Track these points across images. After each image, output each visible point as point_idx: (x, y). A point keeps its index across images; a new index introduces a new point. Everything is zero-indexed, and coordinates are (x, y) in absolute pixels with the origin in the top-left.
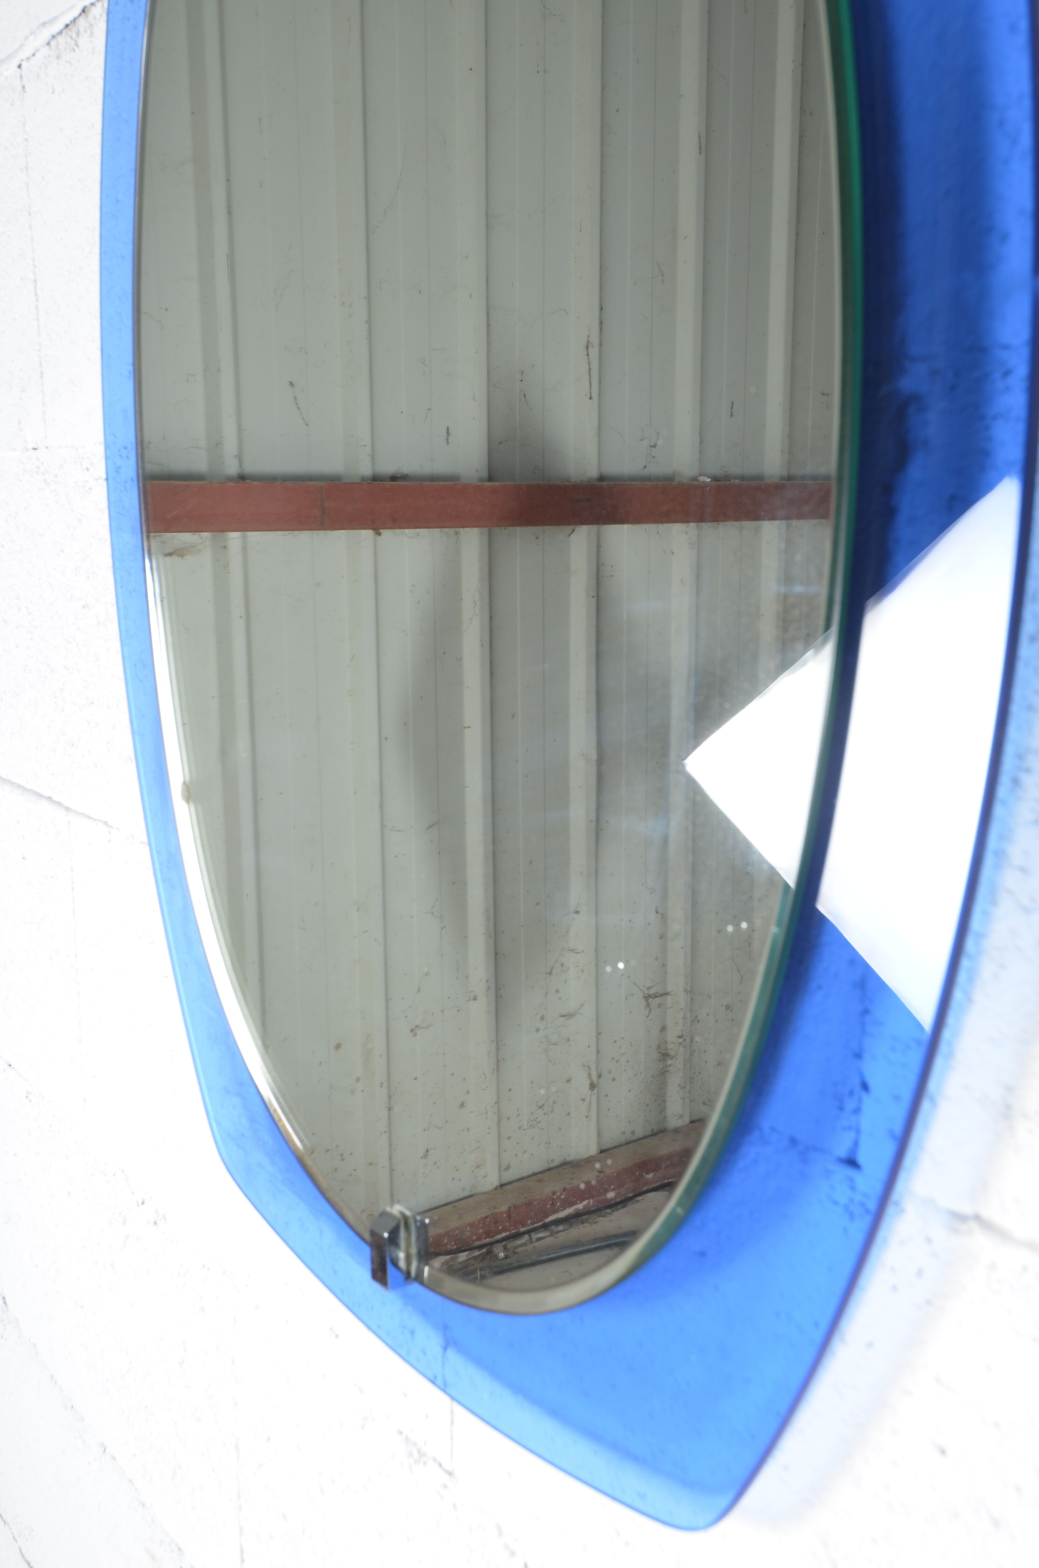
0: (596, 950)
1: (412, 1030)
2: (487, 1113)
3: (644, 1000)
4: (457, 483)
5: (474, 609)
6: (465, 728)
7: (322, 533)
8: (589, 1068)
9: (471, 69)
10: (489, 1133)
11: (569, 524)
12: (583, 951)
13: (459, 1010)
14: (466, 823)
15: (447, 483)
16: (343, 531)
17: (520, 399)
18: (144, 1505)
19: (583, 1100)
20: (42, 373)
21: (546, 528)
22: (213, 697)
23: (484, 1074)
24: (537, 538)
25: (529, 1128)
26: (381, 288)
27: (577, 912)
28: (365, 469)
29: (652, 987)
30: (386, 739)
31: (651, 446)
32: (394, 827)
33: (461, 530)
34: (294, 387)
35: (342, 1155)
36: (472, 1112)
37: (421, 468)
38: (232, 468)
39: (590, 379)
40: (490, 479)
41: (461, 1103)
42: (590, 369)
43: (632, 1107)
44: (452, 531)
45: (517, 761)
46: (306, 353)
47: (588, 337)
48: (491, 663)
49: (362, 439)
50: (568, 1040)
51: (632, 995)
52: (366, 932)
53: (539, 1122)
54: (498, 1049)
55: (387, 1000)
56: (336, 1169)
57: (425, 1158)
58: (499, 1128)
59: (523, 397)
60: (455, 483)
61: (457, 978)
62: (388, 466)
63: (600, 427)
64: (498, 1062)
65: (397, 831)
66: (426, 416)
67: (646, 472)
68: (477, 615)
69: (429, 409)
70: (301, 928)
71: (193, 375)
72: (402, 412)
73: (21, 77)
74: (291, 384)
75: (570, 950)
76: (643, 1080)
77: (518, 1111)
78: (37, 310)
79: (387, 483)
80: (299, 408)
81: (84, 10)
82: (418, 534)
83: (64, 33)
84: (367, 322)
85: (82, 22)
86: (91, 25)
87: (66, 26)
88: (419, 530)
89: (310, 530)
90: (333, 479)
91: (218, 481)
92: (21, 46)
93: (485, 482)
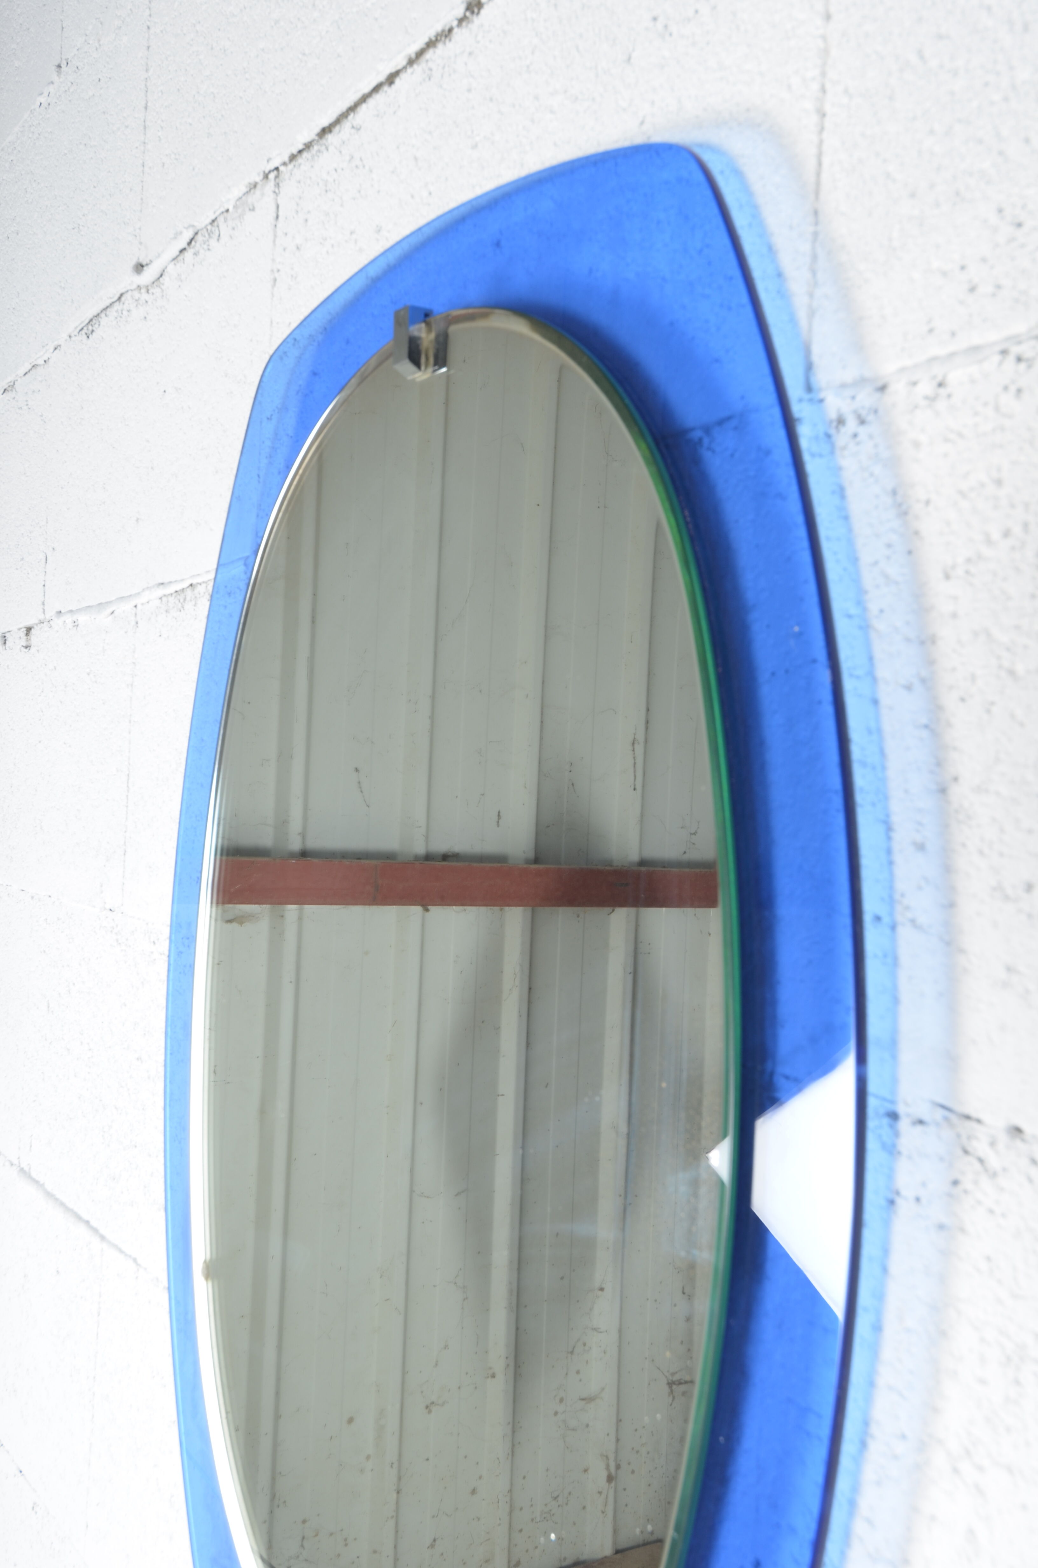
0: (620, 1331)
1: (427, 1407)
2: (498, 1502)
3: (668, 1386)
4: (505, 865)
5: (514, 981)
6: (499, 1095)
7: (375, 907)
8: (607, 1457)
9: (538, 505)
10: (499, 1525)
11: (609, 906)
12: (606, 1331)
13: (476, 1388)
14: (494, 1191)
15: (495, 865)
16: (394, 907)
17: (568, 788)
19: (600, 1493)
20: (125, 851)
21: (587, 909)
22: (258, 1057)
23: (498, 1458)
24: (578, 916)
25: (543, 1521)
26: (445, 688)
27: (602, 1289)
28: (420, 848)
29: (676, 1373)
30: (421, 1104)
31: (691, 834)
32: (422, 1193)
33: (507, 908)
34: (359, 772)
35: (346, 1540)
36: (484, 1500)
37: (472, 848)
38: (295, 845)
39: (635, 772)
40: (536, 860)
41: (473, 1488)
42: (635, 763)
43: (651, 1504)
44: (496, 908)
45: (549, 1130)
47: (635, 735)
48: (528, 1033)
49: (418, 821)
50: (587, 1426)
51: (655, 1380)
52: (387, 1300)
53: (553, 1515)
54: (514, 1432)
55: (404, 1373)
56: (339, 1555)
57: (432, 1548)
58: (511, 1518)
59: (572, 786)
60: (503, 865)
61: (476, 1353)
62: (441, 846)
63: (642, 815)
64: (513, 1445)
65: (425, 1197)
66: (480, 801)
67: (686, 857)
68: (517, 986)
69: (483, 795)
70: (323, 1293)
71: (268, 760)
72: (457, 797)
73: (136, 614)
74: (357, 770)
75: (592, 1329)
76: (664, 1474)
77: (531, 1501)
78: (127, 799)
79: (438, 863)
80: (362, 792)
81: (191, 585)
82: (465, 910)
83: (174, 595)
84: (430, 717)
85: (189, 592)
86: (196, 597)
87: (176, 592)
88: (465, 907)
89: (363, 905)
90: (388, 857)
91: (281, 857)
92: (139, 593)
93: (531, 864)
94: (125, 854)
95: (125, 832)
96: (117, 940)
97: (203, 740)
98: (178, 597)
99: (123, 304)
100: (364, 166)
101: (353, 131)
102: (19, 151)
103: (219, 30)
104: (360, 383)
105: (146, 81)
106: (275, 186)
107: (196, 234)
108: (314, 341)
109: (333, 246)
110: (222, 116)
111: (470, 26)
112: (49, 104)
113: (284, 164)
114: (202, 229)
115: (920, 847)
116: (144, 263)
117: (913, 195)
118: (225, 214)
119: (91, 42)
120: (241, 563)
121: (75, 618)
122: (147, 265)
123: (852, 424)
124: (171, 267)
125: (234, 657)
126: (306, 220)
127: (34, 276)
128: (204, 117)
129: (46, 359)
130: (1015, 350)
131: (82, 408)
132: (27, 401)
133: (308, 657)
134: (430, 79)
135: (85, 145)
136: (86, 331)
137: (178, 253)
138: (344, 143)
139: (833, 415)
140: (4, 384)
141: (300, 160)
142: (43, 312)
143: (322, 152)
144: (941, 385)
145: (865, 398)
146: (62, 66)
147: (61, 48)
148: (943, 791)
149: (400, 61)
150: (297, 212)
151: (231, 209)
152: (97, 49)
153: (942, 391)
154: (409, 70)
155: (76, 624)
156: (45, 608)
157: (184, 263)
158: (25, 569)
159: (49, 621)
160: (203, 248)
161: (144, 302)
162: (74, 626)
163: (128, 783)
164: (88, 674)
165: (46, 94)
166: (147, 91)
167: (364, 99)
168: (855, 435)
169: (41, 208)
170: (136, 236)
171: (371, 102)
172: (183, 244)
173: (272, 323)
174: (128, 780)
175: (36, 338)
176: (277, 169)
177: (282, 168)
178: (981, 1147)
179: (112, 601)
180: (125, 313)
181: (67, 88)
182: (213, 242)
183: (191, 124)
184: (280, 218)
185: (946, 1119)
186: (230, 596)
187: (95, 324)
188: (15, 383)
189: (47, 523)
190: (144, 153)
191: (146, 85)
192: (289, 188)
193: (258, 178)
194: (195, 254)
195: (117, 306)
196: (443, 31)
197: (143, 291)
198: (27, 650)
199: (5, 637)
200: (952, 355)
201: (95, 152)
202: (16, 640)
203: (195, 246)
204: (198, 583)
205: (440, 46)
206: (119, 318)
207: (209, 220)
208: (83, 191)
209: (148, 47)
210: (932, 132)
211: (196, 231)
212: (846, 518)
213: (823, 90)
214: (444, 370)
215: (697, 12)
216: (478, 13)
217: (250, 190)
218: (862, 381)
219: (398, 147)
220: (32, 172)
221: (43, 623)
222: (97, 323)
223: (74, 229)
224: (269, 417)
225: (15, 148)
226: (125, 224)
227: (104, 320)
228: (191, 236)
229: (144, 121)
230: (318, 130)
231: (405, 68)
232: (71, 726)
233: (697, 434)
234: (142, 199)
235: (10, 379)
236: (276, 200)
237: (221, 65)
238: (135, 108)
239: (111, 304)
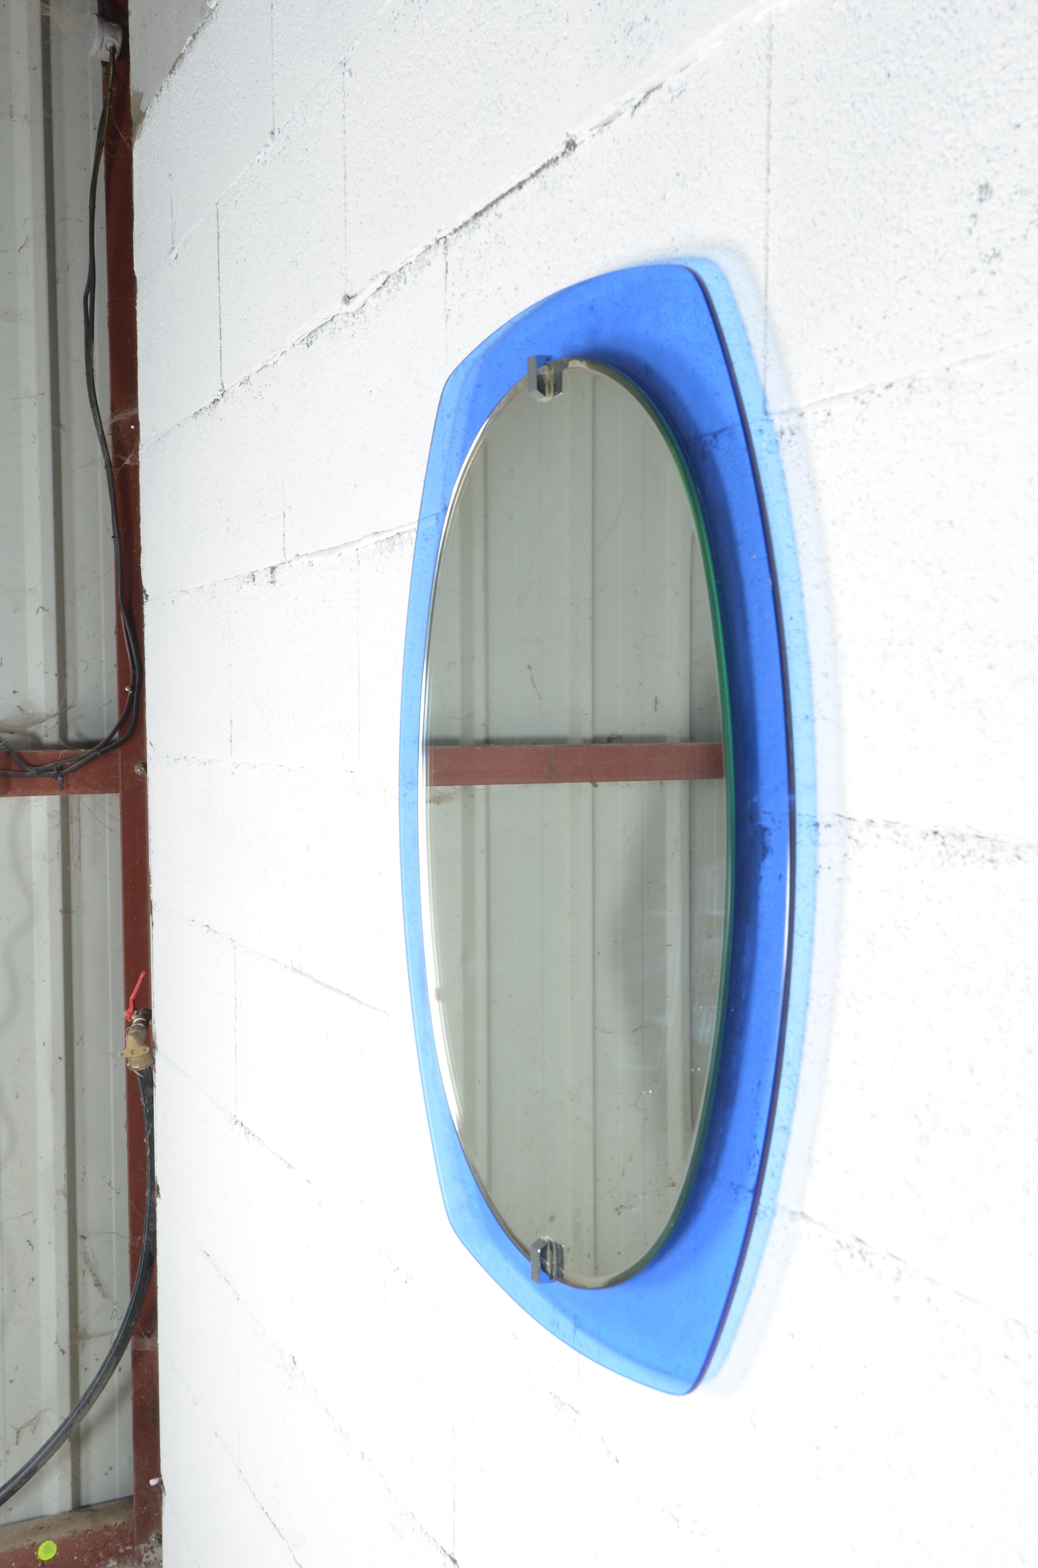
1: (617, 1209)
4: (662, 744)
5: (676, 846)
6: (667, 946)
7: (550, 785)
13: (659, 1195)
15: (653, 744)
16: (567, 783)
18: (389, 1490)
20: (360, 728)
22: (459, 914)
26: (603, 591)
28: (587, 733)
30: (599, 953)
32: (604, 1029)
33: (666, 782)
34: (531, 669)
37: (633, 731)
38: (480, 734)
40: (692, 739)
44: (658, 782)
46: (542, 643)
48: (690, 891)
49: (584, 710)
52: (578, 1118)
55: (595, 1180)
61: (657, 1165)
62: (605, 729)
65: (606, 1032)
66: (638, 690)
68: (679, 850)
69: (641, 684)
70: (523, 1112)
71: (453, 663)
72: (618, 687)
73: (358, 555)
74: (529, 667)
78: (359, 690)
79: (604, 745)
80: (534, 686)
81: (398, 533)
82: (629, 785)
83: (385, 541)
84: (591, 617)
85: (397, 539)
86: (402, 542)
87: (387, 538)
88: (630, 782)
89: (540, 783)
90: (560, 742)
91: (468, 745)
92: (359, 540)
93: (686, 742)
94: (359, 730)
95: (359, 714)
96: (358, 792)
97: (413, 643)
98: (389, 542)
99: (335, 323)
100: (505, 243)
101: (496, 217)
102: (242, 195)
103: (398, 129)
104: (508, 403)
105: (344, 158)
106: (444, 249)
107: (389, 277)
108: (477, 363)
109: (486, 296)
110: (404, 193)
111: (569, 157)
112: (266, 161)
113: (450, 234)
114: (392, 274)
115: (826, 675)
116: (350, 296)
117: (812, 304)
118: (409, 265)
119: (298, 119)
120: (434, 517)
121: (310, 560)
122: (352, 297)
123: (787, 435)
124: (370, 300)
125: (434, 585)
126: (467, 276)
127: (261, 295)
128: (390, 192)
129: (275, 361)
130: (861, 397)
131: (307, 400)
132: (260, 392)
133: (483, 572)
134: (545, 189)
135: (298, 198)
136: (306, 342)
137: (376, 290)
138: (490, 224)
139: (778, 429)
140: (241, 378)
141: (461, 233)
142: (270, 325)
143: (476, 229)
144: (829, 414)
145: (793, 420)
146: (275, 133)
147: (273, 118)
148: (835, 643)
149: (526, 175)
150: (461, 269)
151: (413, 262)
152: (303, 125)
153: (830, 418)
154: (532, 181)
155: (311, 563)
156: (286, 552)
157: (380, 298)
158: (267, 523)
159: (289, 562)
160: (394, 288)
161: (351, 323)
162: (310, 565)
163: (359, 678)
164: (324, 601)
165: (263, 153)
166: (345, 165)
167: (503, 196)
168: (790, 441)
169: (263, 243)
170: (343, 274)
171: (508, 199)
172: (379, 284)
173: (447, 347)
174: (359, 676)
175: (265, 344)
176: (445, 237)
177: (448, 237)
178: (855, 834)
179: (339, 546)
180: (337, 330)
181: (280, 151)
182: (401, 284)
183: (380, 196)
184: (449, 272)
185: (840, 821)
186: (427, 541)
187: (313, 337)
188: (250, 378)
189: (283, 487)
190: (345, 211)
191: (344, 161)
192: (453, 251)
193: (433, 243)
194: (389, 292)
195: (330, 325)
196: (552, 159)
197: (350, 315)
198: (273, 585)
199: (254, 575)
200: (832, 398)
201: (306, 206)
202: (263, 577)
203: (388, 286)
204: (403, 532)
205: (551, 167)
206: (332, 334)
207: (398, 268)
208: (298, 234)
209: (345, 132)
210: (820, 269)
211: (388, 276)
212: (786, 490)
213: (767, 235)
214: (561, 393)
215: (700, 174)
216: (574, 150)
217: (427, 249)
218: (792, 410)
219: (527, 233)
220: (254, 213)
221: (284, 563)
222: (315, 337)
223: (292, 262)
224: (448, 415)
225: (239, 191)
226: (333, 263)
227: (320, 334)
228: (385, 279)
229: (345, 188)
230: (472, 214)
231: (529, 179)
232: (312, 640)
233: (709, 438)
234: (346, 246)
235: (246, 374)
236: (446, 259)
237: (401, 155)
238: (336, 176)
239: (325, 323)
